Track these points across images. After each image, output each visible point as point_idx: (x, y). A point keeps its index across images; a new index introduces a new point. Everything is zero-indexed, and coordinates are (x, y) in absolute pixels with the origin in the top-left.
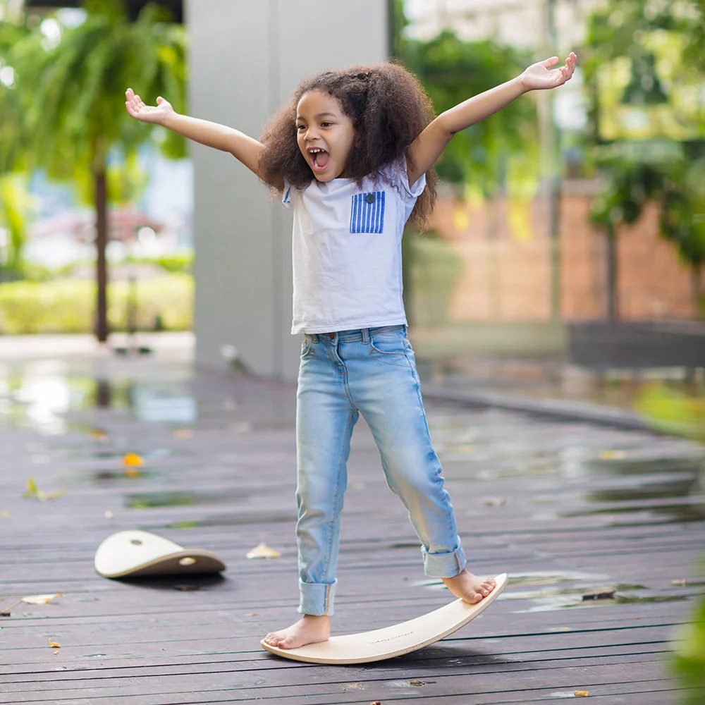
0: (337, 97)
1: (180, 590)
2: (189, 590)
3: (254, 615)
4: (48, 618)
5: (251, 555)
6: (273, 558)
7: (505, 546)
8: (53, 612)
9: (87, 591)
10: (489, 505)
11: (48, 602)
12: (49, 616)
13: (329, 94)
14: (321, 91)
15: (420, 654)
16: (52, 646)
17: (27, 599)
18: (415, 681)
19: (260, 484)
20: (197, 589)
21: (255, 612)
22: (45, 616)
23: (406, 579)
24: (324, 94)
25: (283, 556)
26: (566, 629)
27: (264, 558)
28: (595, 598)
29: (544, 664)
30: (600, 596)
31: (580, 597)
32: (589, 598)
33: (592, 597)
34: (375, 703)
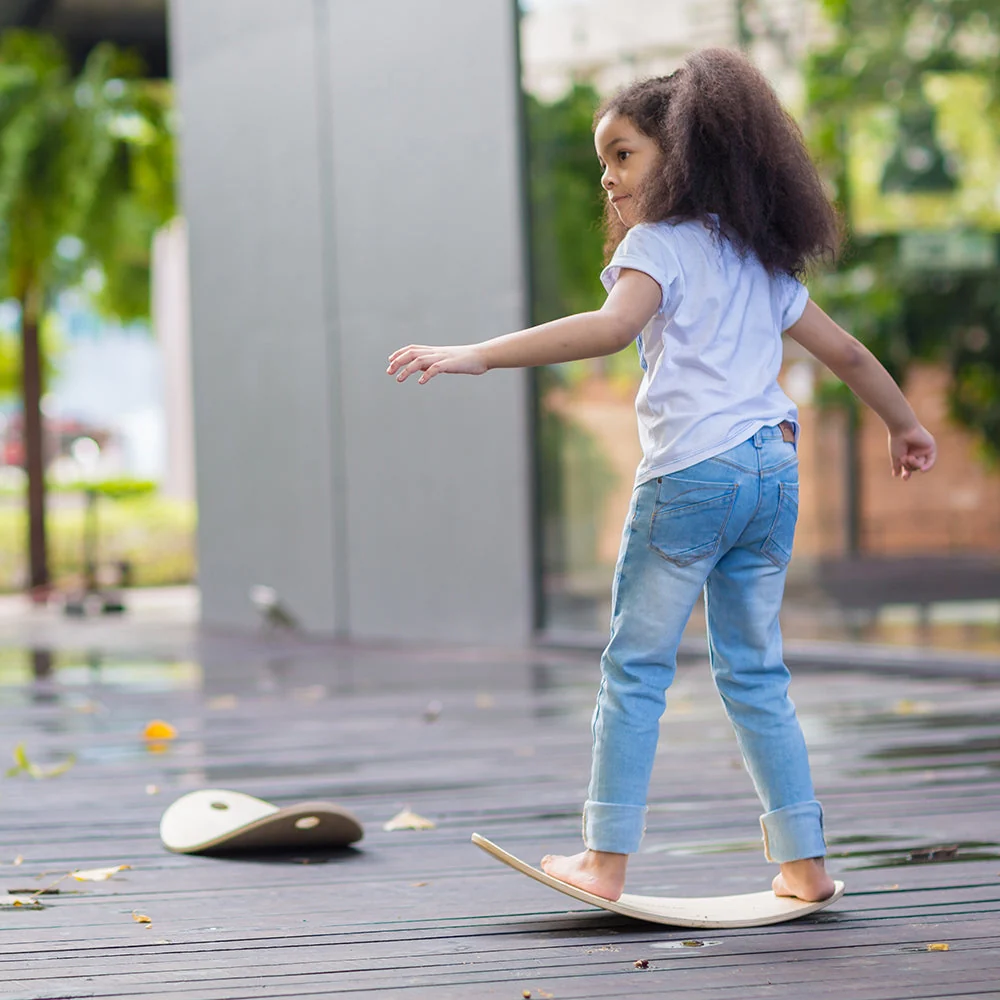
1: (300, 863)
2: (311, 863)
3: (423, 885)
4: (115, 894)
5: (390, 826)
6: (424, 829)
8: (121, 888)
9: (160, 868)
10: (737, 765)
11: (110, 878)
12: (119, 892)
16: (140, 920)
17: (78, 875)
18: (689, 941)
20: (324, 861)
21: (423, 882)
22: (112, 893)
25: (439, 826)
26: (896, 887)
27: (412, 829)
28: (931, 857)
29: (873, 923)
30: (936, 854)
31: (909, 857)
32: (920, 857)
33: (926, 855)
34: (640, 962)
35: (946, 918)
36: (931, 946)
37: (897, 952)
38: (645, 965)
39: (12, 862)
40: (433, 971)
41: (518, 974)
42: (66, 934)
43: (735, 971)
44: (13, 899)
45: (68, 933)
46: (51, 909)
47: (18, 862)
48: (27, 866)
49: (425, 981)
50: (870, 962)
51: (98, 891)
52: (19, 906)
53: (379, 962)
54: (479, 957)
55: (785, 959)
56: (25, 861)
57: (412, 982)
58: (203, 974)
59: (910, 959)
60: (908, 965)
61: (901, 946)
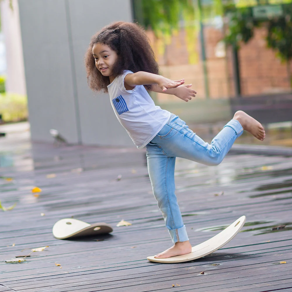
0: (107, 44)
1: (96, 241)
2: (99, 241)
3: (134, 247)
4: (47, 256)
5: (118, 225)
6: (129, 225)
7: (231, 212)
8: (48, 253)
9: (56, 245)
10: (216, 195)
11: (43, 250)
13: (104, 44)
14: (100, 43)
15: (212, 255)
16: (58, 265)
17: (34, 250)
18: (214, 264)
19: (104, 195)
20: (103, 240)
22: (45, 256)
23: (192, 229)
24: (101, 44)
25: (133, 224)
26: (269, 241)
27: (125, 226)
28: (278, 229)
29: (264, 254)
30: (279, 228)
31: (271, 229)
32: (275, 229)
33: (276, 229)
34: (202, 272)
35: (284, 251)
36: (281, 262)
37: (272, 265)
38: (203, 273)
39: (12, 246)
40: (145, 278)
41: (169, 278)
42: (38, 271)
43: (228, 274)
44: (18, 260)
45: (39, 271)
46: (30, 262)
47: (14, 245)
48: (17, 246)
49: (144, 282)
50: (265, 268)
51: (41, 255)
52: (20, 262)
53: (129, 276)
54: (157, 273)
55: (242, 269)
56: (15, 245)
57: (141, 283)
58: (81, 283)
59: (276, 267)
60: (275, 269)
61: (273, 263)
